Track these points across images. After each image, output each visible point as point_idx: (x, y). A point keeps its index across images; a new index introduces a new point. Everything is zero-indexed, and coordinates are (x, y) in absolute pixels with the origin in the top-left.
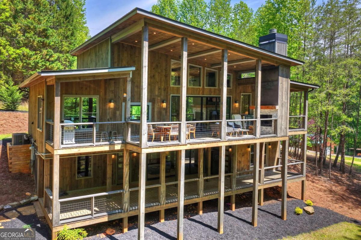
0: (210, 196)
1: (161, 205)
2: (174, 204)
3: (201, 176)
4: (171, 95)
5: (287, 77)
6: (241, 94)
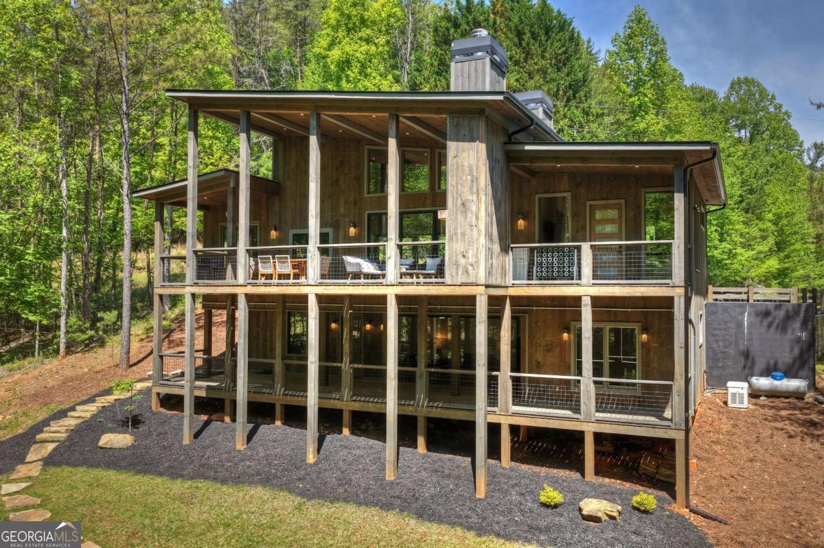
0: (365, 405)
1: (275, 395)
2: (296, 398)
3: (346, 359)
4: (367, 212)
5: (473, 140)
6: (537, 196)
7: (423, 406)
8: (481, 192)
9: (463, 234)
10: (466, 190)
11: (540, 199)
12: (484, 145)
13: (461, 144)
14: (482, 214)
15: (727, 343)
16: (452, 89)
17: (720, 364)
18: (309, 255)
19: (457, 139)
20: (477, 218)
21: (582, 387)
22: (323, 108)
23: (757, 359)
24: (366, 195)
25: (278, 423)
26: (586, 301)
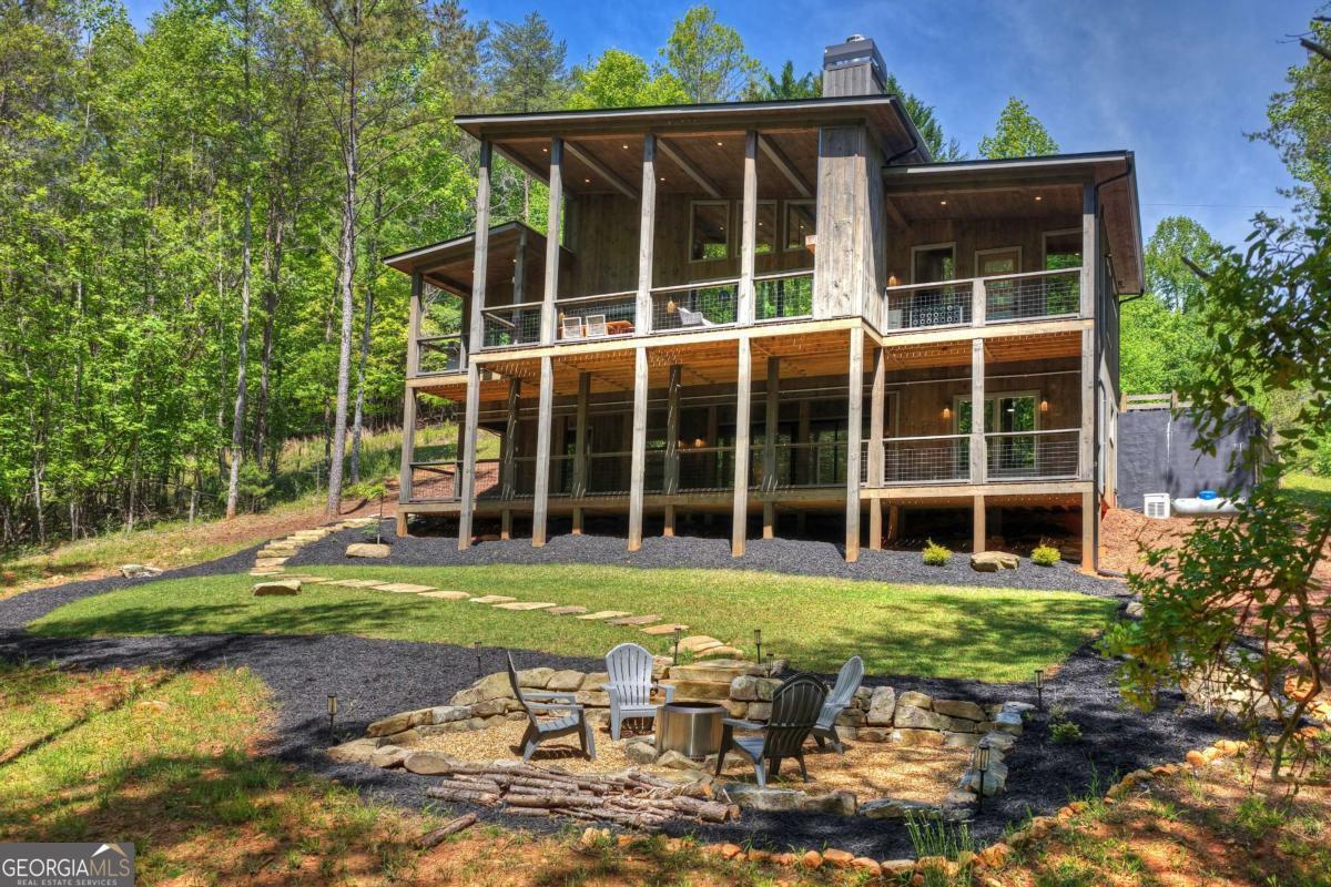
0: (696, 496)
3: (671, 444)
5: (849, 154)
6: (914, 249)
7: (771, 489)
8: (859, 212)
9: (836, 261)
10: (841, 210)
11: (917, 253)
12: (864, 159)
13: (835, 159)
14: (860, 236)
15: (1145, 463)
16: (825, 95)
17: (1135, 490)
18: (638, 302)
19: (830, 154)
20: (854, 241)
21: (972, 445)
22: (662, 129)
23: (1181, 481)
24: (690, 261)
25: (576, 532)
26: (978, 345)
